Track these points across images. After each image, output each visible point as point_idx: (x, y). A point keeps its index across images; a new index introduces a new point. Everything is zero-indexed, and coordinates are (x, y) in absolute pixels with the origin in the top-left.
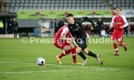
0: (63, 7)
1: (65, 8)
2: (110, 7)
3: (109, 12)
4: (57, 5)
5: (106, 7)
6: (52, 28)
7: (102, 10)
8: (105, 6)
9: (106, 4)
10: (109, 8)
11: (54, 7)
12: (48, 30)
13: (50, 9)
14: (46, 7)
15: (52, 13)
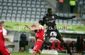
0: (30, 18)
1: (32, 20)
2: (83, 21)
3: (81, 27)
4: (23, 16)
5: (79, 22)
6: (17, 41)
7: (74, 24)
8: (77, 21)
9: (79, 18)
10: (82, 23)
11: (21, 18)
12: (12, 44)
13: (16, 21)
14: (11, 18)
15: (18, 24)
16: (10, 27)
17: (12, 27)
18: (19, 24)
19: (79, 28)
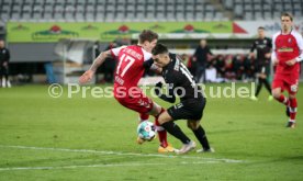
0: (116, 13)
1: (120, 15)
4: (100, 8)
5: (219, 14)
6: (90, 63)
7: (208, 19)
8: (215, 12)
10: (225, 16)
11: (95, 14)
12: (80, 69)
13: (85, 18)
14: (74, 14)
15: (89, 27)
16: (73, 33)
17: (78, 34)
18: (94, 25)
19: (220, 27)
